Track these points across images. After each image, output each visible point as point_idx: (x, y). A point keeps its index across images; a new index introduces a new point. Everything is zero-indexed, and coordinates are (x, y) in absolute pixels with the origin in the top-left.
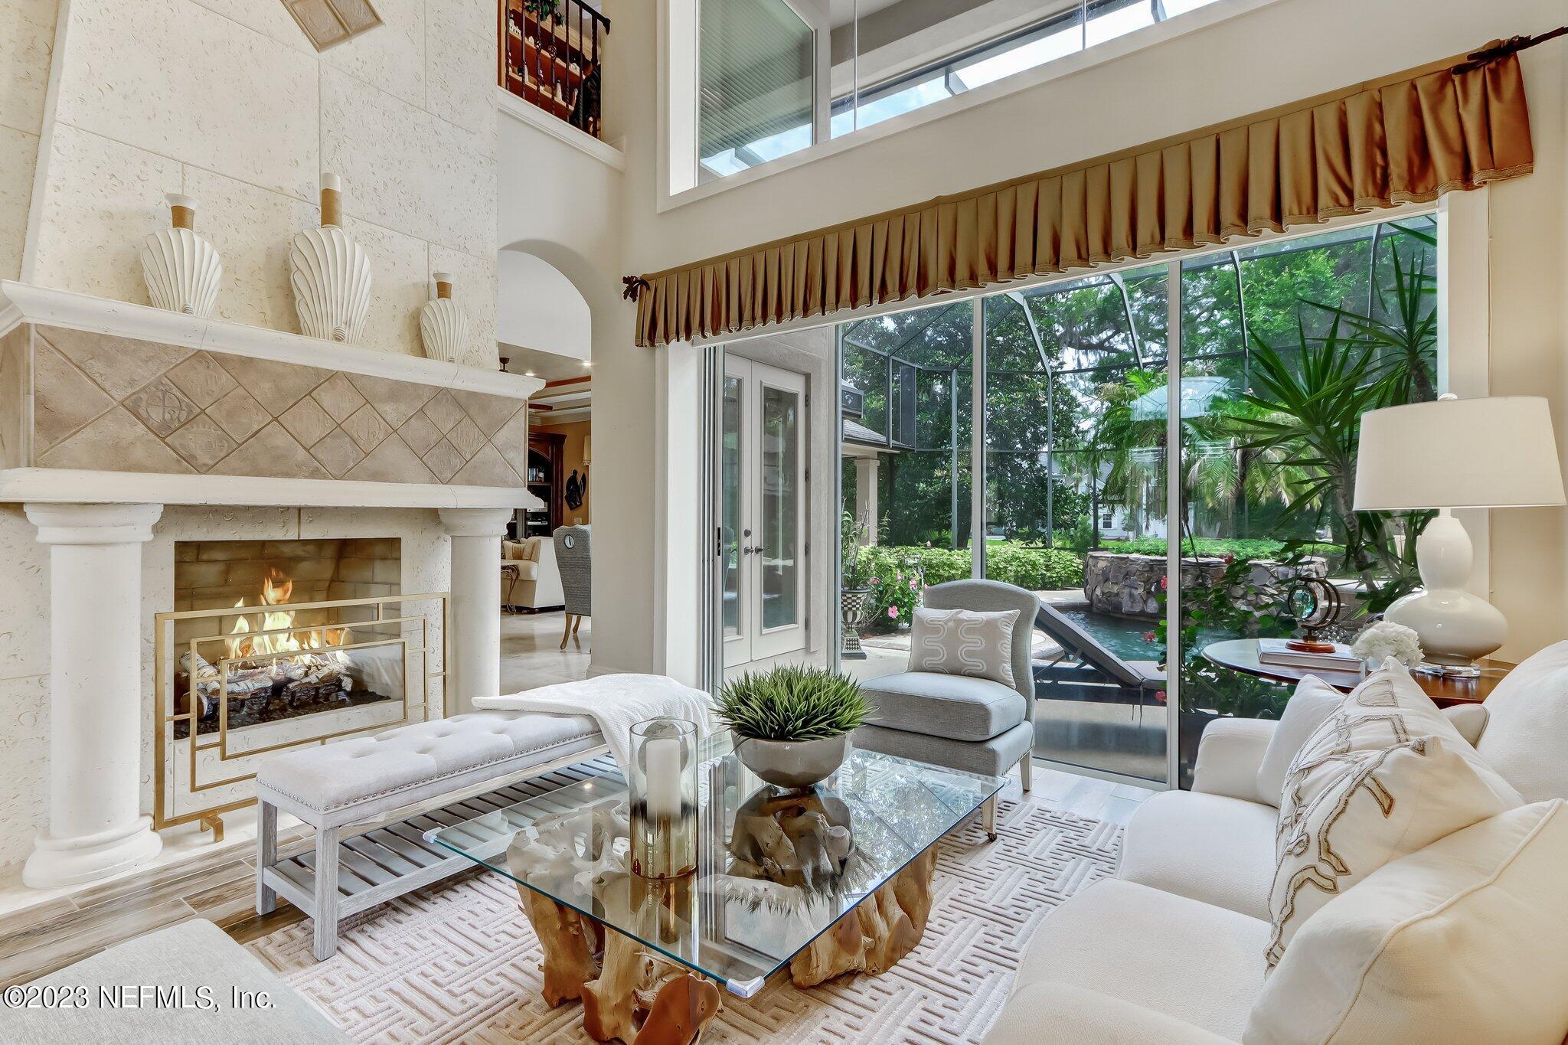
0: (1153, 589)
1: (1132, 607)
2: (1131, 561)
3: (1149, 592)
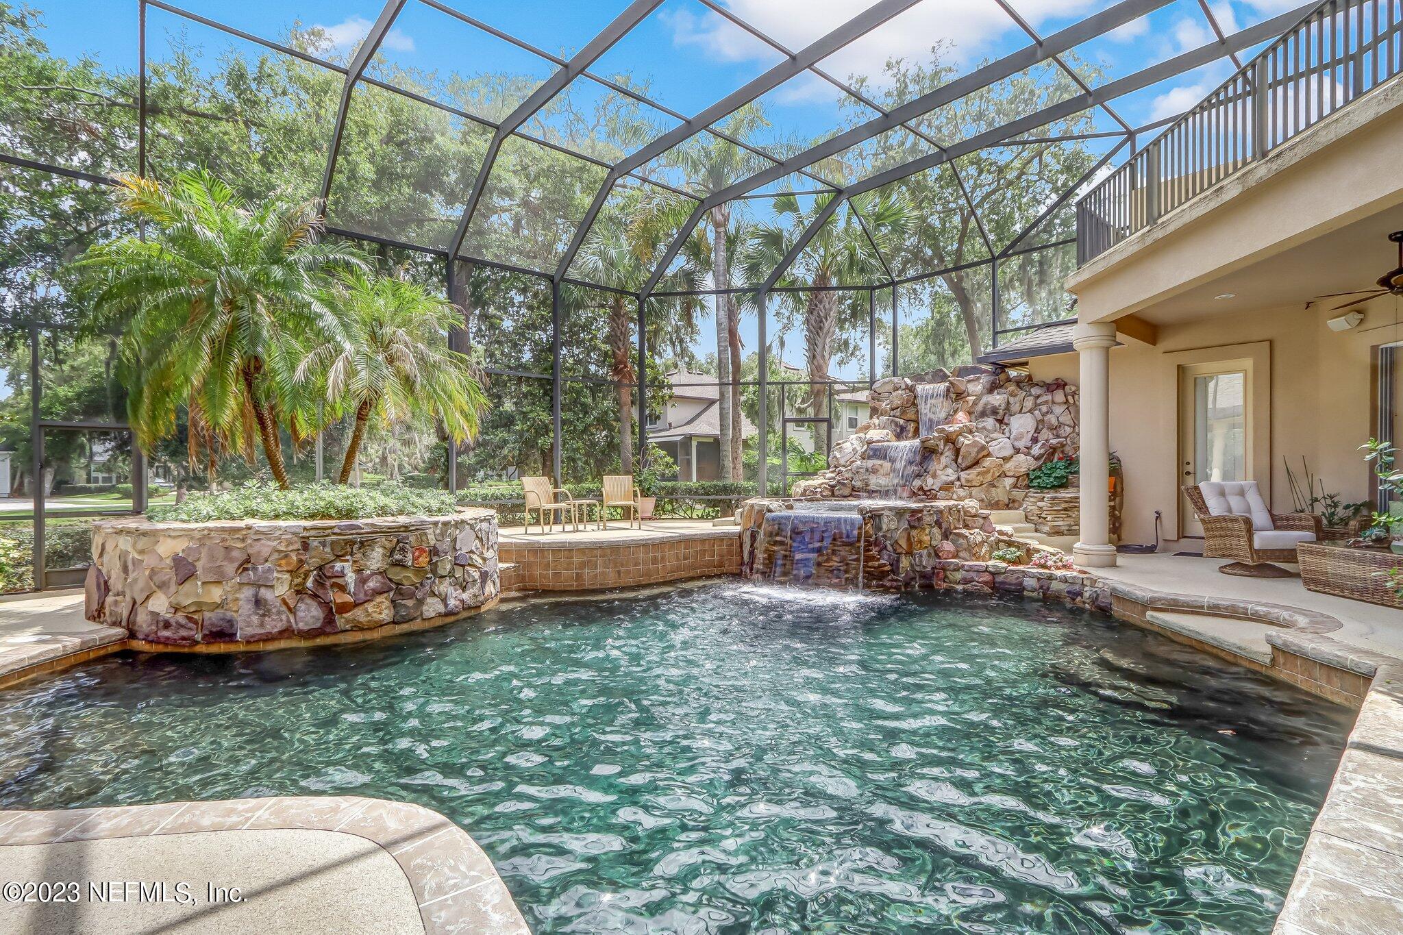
0: (309, 583)
1: (262, 625)
2: (257, 532)
3: (300, 591)
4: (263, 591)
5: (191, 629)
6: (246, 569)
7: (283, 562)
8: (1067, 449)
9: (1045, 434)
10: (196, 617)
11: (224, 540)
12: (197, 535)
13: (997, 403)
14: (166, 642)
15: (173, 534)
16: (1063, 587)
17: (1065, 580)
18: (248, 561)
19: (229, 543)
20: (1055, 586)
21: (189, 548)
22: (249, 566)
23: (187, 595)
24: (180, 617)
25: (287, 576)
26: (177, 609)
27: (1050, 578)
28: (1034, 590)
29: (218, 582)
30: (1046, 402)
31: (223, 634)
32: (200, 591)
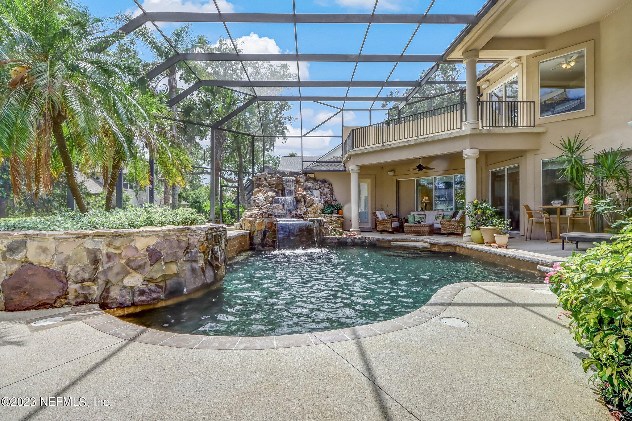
0: (209, 258)
1: (194, 283)
2: (192, 231)
3: (207, 263)
4: (194, 264)
5: (159, 292)
6: (187, 253)
7: (201, 247)
8: (329, 202)
9: (323, 197)
10: (161, 284)
11: (178, 237)
12: (162, 234)
13: (310, 186)
14: (142, 304)
15: (145, 234)
16: (359, 241)
17: (359, 239)
18: (188, 248)
19: (181, 238)
20: (356, 241)
21: (158, 243)
22: (188, 250)
23: (156, 272)
24: (152, 286)
25: (202, 255)
26: (150, 280)
27: (355, 238)
28: (350, 243)
29: (175, 262)
30: (322, 187)
31: (175, 292)
32: (164, 268)
